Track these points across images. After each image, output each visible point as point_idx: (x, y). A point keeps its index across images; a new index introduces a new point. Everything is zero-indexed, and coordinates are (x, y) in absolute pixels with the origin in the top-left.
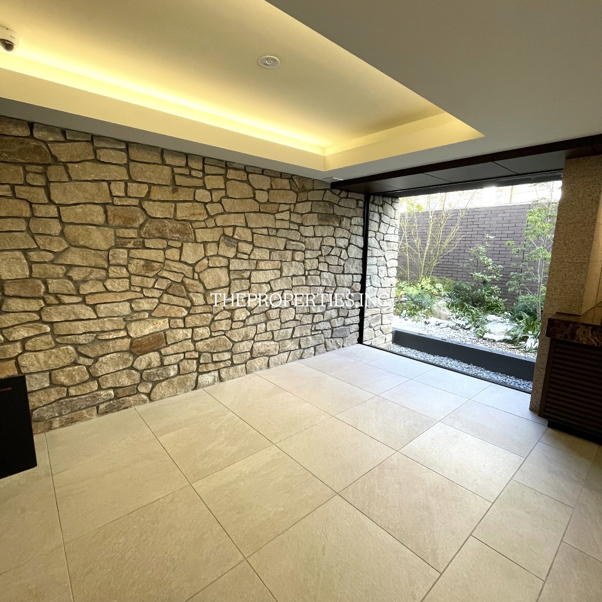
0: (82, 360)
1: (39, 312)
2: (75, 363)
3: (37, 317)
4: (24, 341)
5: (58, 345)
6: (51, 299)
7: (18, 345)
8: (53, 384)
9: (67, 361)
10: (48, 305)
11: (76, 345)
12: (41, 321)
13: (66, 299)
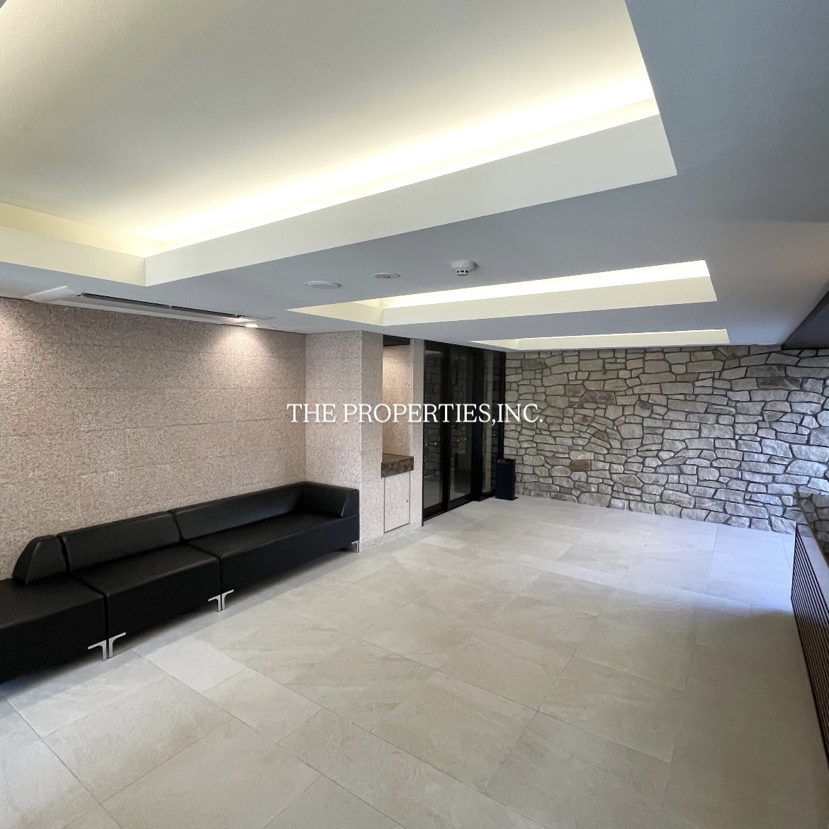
0: (546, 465)
1: (533, 437)
2: (543, 466)
3: (531, 439)
4: (527, 448)
5: (538, 454)
6: (538, 431)
7: (524, 450)
8: (534, 474)
9: (541, 463)
10: (536, 434)
11: (545, 457)
12: (533, 441)
13: (544, 432)
